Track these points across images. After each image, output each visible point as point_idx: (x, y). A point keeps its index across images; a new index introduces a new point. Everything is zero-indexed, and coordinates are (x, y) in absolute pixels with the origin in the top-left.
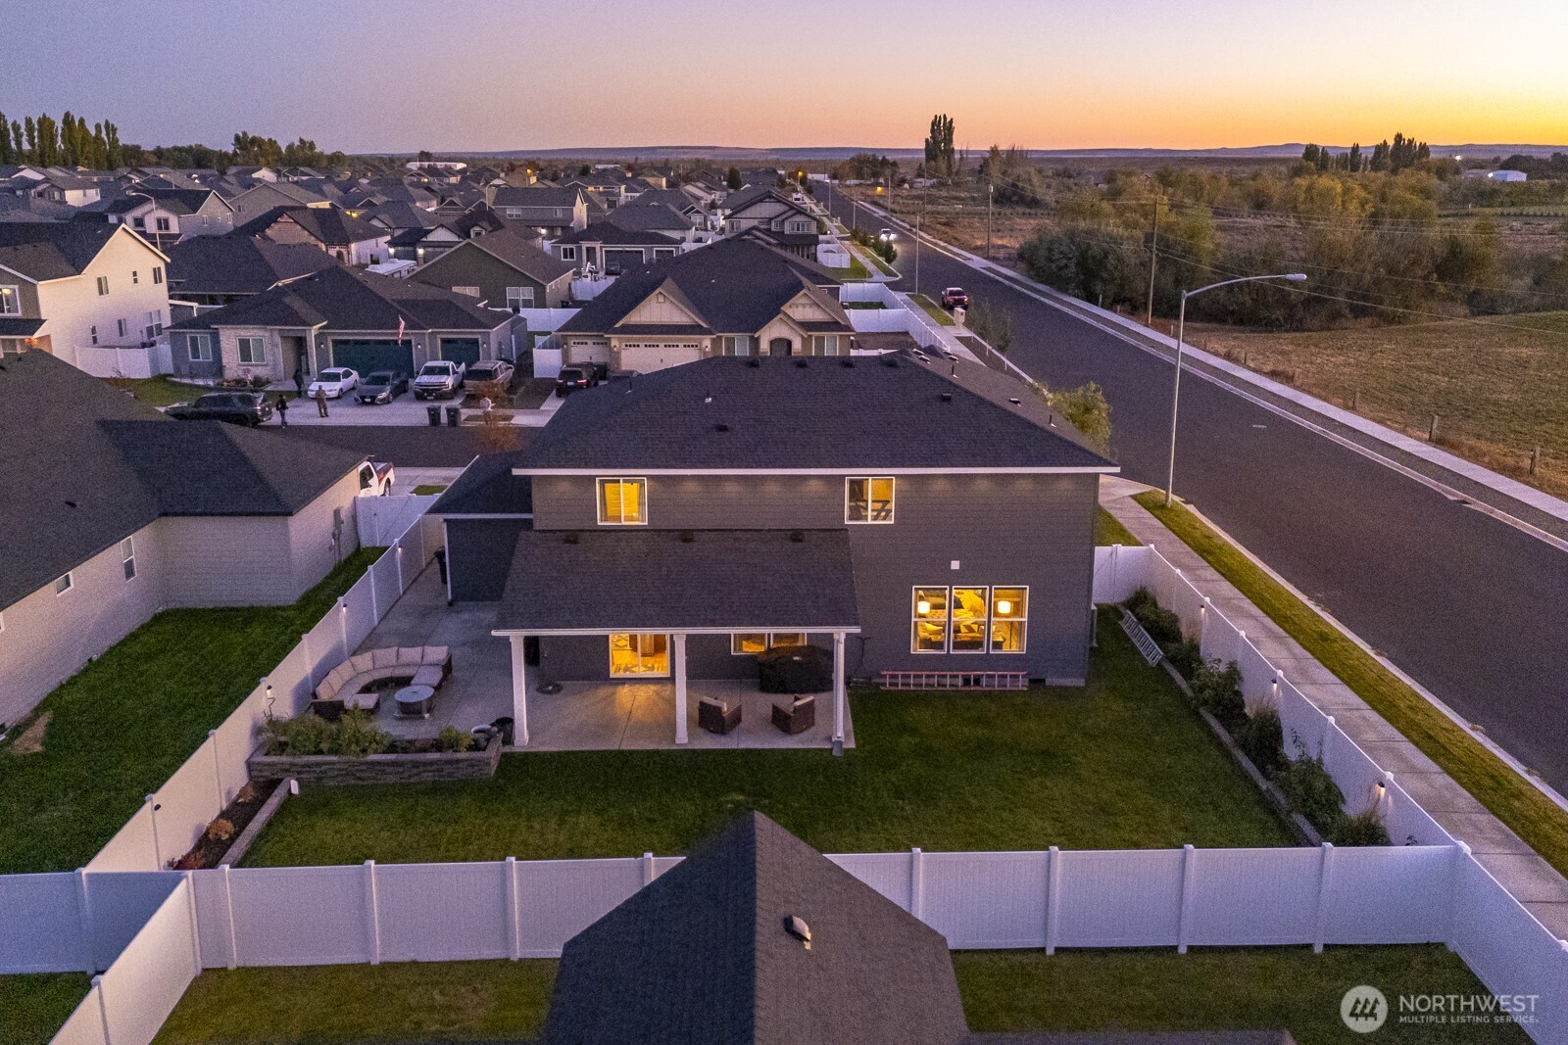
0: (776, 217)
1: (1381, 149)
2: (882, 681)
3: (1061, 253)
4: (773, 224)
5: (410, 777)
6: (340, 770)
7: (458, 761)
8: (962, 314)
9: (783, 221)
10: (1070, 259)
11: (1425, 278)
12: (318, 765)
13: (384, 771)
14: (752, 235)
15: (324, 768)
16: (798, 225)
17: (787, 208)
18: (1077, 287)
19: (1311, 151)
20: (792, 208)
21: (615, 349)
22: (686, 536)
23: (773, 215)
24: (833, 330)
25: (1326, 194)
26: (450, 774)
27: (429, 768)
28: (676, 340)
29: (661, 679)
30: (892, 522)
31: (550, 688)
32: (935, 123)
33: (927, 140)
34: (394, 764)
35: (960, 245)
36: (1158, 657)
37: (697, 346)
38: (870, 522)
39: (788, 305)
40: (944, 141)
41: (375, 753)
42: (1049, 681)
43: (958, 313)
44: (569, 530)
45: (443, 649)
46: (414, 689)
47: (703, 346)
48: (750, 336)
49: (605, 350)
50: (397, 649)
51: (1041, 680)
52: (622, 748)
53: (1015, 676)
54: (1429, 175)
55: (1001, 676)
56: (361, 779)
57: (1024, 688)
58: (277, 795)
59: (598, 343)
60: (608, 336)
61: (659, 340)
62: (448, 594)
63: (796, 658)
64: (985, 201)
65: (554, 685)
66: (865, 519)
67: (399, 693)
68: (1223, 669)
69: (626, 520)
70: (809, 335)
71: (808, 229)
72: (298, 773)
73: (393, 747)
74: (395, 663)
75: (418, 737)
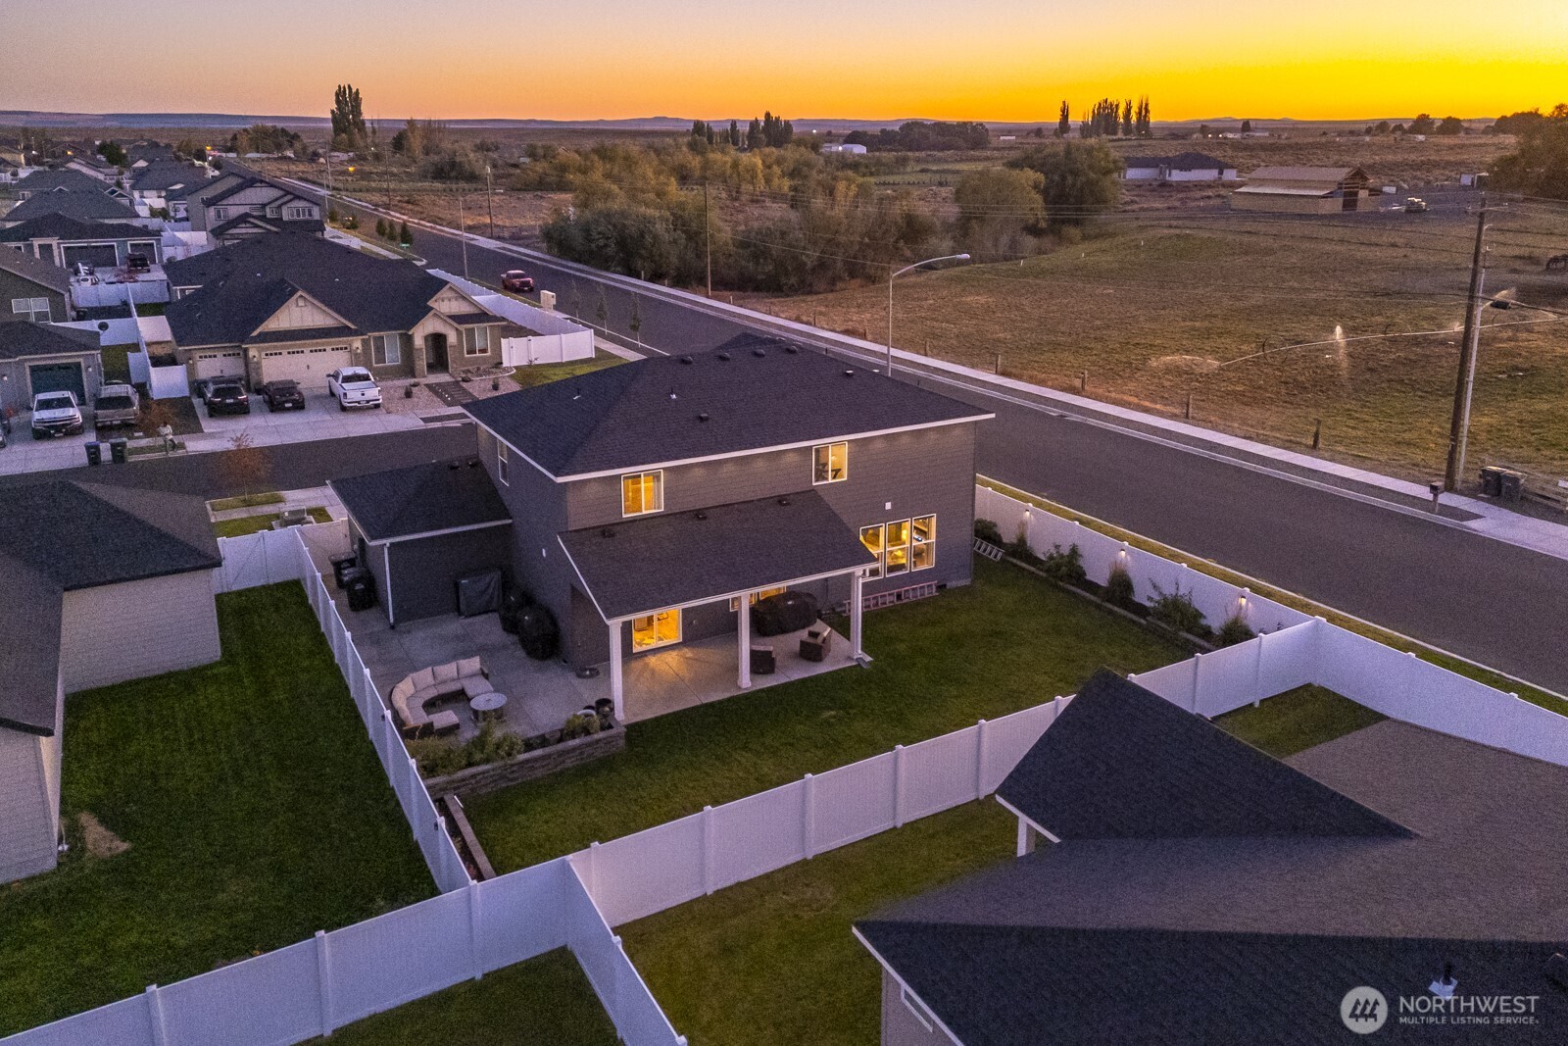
0: (270, 203)
1: (754, 124)
2: (843, 609)
3: (599, 233)
4: (268, 210)
5: (556, 766)
6: (491, 777)
7: (598, 741)
8: (553, 297)
9: (280, 207)
10: (608, 238)
12: (473, 776)
13: (532, 767)
14: (249, 222)
15: (478, 778)
16: (298, 211)
17: (281, 193)
18: (619, 265)
19: (699, 127)
20: (288, 193)
21: (255, 359)
22: (699, 515)
23: (266, 201)
25: (752, 170)
27: (573, 754)
28: (323, 344)
29: (676, 644)
30: (845, 479)
31: (588, 673)
32: (340, 94)
33: (333, 112)
34: (542, 758)
35: (449, 225)
36: (1000, 554)
37: (346, 348)
38: (831, 481)
39: (436, 301)
40: (352, 112)
41: (519, 752)
42: (949, 585)
43: (548, 295)
44: (600, 527)
45: (477, 659)
46: (485, 698)
47: (354, 348)
48: (401, 335)
49: (240, 362)
50: (430, 668)
51: (945, 586)
52: (705, 702)
53: (928, 586)
54: (803, 149)
55: (921, 588)
56: (512, 780)
57: (935, 594)
58: (456, 811)
59: (229, 355)
60: (244, 346)
61: (304, 346)
62: (388, 618)
63: (790, 603)
64: (423, 177)
65: (590, 670)
66: (827, 479)
67: (473, 704)
68: (1065, 551)
69: (646, 509)
70: (462, 327)
71: (310, 215)
72: (455, 789)
73: (529, 746)
74: (433, 682)
75: (542, 732)
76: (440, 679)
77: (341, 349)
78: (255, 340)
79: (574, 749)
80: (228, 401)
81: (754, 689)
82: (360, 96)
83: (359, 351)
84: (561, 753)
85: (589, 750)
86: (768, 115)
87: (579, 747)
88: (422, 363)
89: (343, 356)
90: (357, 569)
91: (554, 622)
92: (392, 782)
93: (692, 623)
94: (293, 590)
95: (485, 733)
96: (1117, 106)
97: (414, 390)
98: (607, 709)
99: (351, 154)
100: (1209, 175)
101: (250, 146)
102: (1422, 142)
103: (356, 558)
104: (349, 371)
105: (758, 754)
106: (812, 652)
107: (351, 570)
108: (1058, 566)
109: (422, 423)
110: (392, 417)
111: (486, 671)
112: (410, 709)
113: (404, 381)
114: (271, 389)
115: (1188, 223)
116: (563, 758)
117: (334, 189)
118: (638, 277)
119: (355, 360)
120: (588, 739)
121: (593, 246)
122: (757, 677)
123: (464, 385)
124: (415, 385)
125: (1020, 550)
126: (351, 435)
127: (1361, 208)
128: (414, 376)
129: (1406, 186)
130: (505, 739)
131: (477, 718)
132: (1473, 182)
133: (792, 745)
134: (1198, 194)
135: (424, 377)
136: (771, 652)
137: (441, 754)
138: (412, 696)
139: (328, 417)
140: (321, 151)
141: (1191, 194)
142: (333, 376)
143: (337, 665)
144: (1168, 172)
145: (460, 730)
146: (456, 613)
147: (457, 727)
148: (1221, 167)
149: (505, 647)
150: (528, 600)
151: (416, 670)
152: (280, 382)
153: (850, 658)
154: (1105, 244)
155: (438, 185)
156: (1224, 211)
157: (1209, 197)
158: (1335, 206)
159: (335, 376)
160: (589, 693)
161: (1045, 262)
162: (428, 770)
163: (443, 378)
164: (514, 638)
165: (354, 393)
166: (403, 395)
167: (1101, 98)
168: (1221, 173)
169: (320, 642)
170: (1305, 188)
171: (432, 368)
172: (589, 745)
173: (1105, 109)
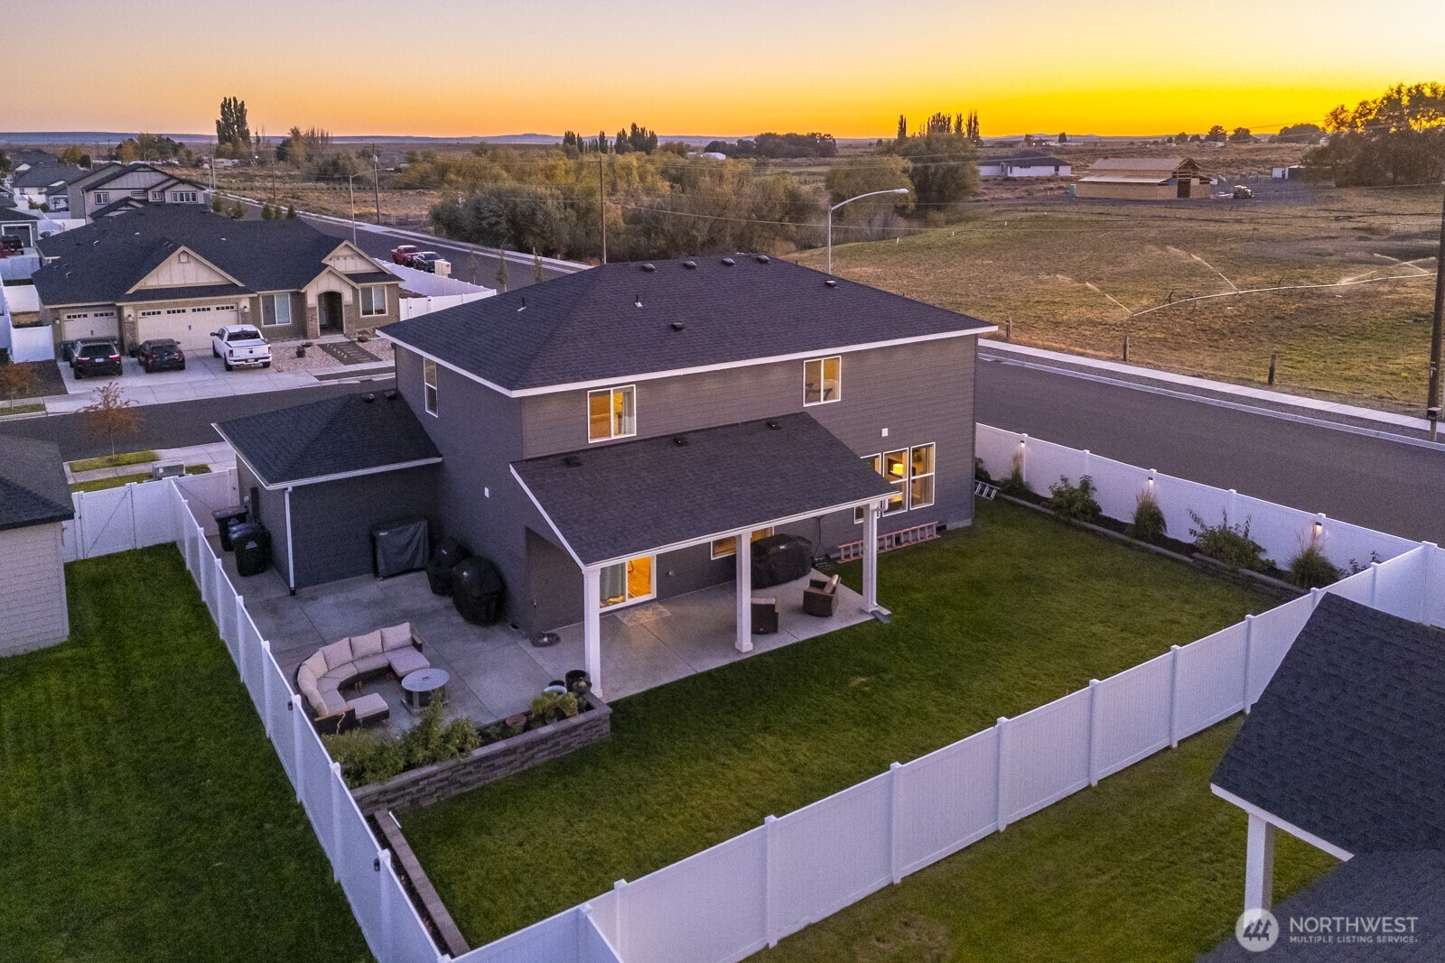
0: (153, 187)
1: (622, 135)
2: (838, 555)
3: (490, 211)
4: (150, 193)
5: (523, 763)
6: (441, 781)
7: (575, 728)
8: (448, 266)
9: (163, 191)
11: (780, 220)
12: (415, 782)
13: (493, 765)
14: (130, 206)
16: (182, 195)
17: (165, 178)
18: (509, 241)
20: (172, 177)
21: (130, 318)
22: (678, 440)
23: (148, 185)
24: (380, 281)
26: (568, 746)
27: (544, 746)
28: (206, 303)
29: (651, 600)
30: (839, 400)
31: (546, 639)
32: (226, 106)
33: (218, 122)
34: (505, 753)
35: (335, 214)
36: (994, 492)
37: (232, 308)
38: (822, 402)
39: (331, 259)
40: (236, 122)
41: (474, 746)
42: (949, 527)
43: (442, 264)
44: (561, 454)
45: (406, 626)
46: (419, 674)
47: (242, 306)
48: (292, 293)
49: (113, 322)
50: (347, 639)
51: (945, 527)
52: (700, 671)
53: (929, 527)
54: (669, 153)
55: (921, 529)
56: (465, 785)
57: (936, 536)
58: (394, 834)
59: (102, 315)
60: (118, 304)
61: (187, 304)
62: (288, 582)
63: (782, 547)
64: (307, 179)
65: (548, 636)
66: (819, 400)
67: (406, 684)
68: (1076, 484)
69: (615, 434)
70: (358, 286)
71: (194, 199)
72: (389, 801)
73: (486, 737)
74: (350, 657)
75: (501, 718)
76: (358, 654)
77: (227, 308)
78: (132, 298)
79: (544, 740)
80: (97, 360)
81: (758, 652)
82: (245, 107)
83: (246, 310)
84: (530, 746)
85: (563, 740)
86: (634, 126)
87: (552, 736)
88: (315, 323)
89: (230, 315)
90: (246, 525)
91: (501, 579)
92: (301, 796)
93: (668, 573)
94: (169, 553)
95: (428, 723)
96: (949, 119)
97: (307, 350)
98: (583, 684)
99: (236, 161)
100: (1047, 171)
101: (135, 154)
102: (1222, 147)
103: (247, 512)
104: (236, 329)
105: (784, 735)
106: (818, 605)
107: (240, 526)
108: (1071, 502)
109: (317, 381)
110: (281, 376)
111: (419, 642)
112: (322, 693)
113: (296, 342)
114: (147, 347)
115: (1040, 208)
116: (531, 752)
117: (218, 187)
118: (530, 252)
119: (243, 318)
120: (564, 724)
121: (484, 223)
122: (758, 637)
123: (360, 345)
124: (308, 345)
125: (1015, 487)
126: (237, 394)
127: (1194, 195)
128: (305, 337)
129: (1224, 179)
130: (453, 728)
131: (410, 702)
132: (1284, 175)
133: (824, 722)
134: (1042, 187)
135: (317, 337)
136: (772, 606)
137: (371, 752)
138: (324, 676)
139: (212, 377)
140: (205, 158)
141: (1034, 187)
142: (217, 335)
143: (223, 642)
144: (1009, 168)
145: (390, 720)
146: (372, 575)
147: (385, 715)
148: (1057, 164)
149: (435, 612)
150: (464, 553)
151: (326, 643)
152: (158, 341)
153: (862, 612)
154: (970, 226)
155: (322, 185)
156: (1070, 198)
157: (1051, 189)
158: (1171, 192)
159: (220, 335)
160: (554, 663)
161: (919, 240)
162: (355, 776)
163: (338, 338)
164: (448, 601)
165: (241, 350)
166: (295, 354)
167: (935, 113)
168: (1057, 170)
169: (200, 613)
170: (1144, 177)
171: (325, 329)
172: (565, 732)
173: (938, 121)
